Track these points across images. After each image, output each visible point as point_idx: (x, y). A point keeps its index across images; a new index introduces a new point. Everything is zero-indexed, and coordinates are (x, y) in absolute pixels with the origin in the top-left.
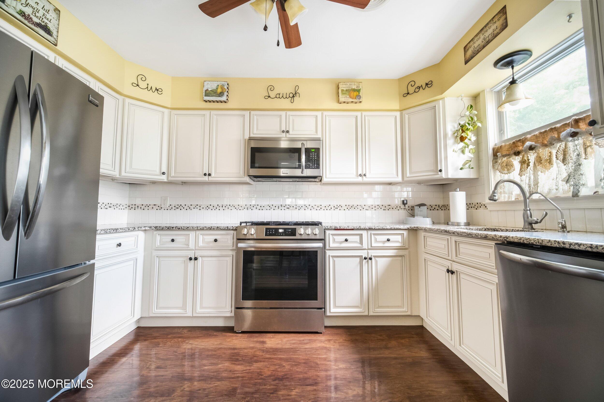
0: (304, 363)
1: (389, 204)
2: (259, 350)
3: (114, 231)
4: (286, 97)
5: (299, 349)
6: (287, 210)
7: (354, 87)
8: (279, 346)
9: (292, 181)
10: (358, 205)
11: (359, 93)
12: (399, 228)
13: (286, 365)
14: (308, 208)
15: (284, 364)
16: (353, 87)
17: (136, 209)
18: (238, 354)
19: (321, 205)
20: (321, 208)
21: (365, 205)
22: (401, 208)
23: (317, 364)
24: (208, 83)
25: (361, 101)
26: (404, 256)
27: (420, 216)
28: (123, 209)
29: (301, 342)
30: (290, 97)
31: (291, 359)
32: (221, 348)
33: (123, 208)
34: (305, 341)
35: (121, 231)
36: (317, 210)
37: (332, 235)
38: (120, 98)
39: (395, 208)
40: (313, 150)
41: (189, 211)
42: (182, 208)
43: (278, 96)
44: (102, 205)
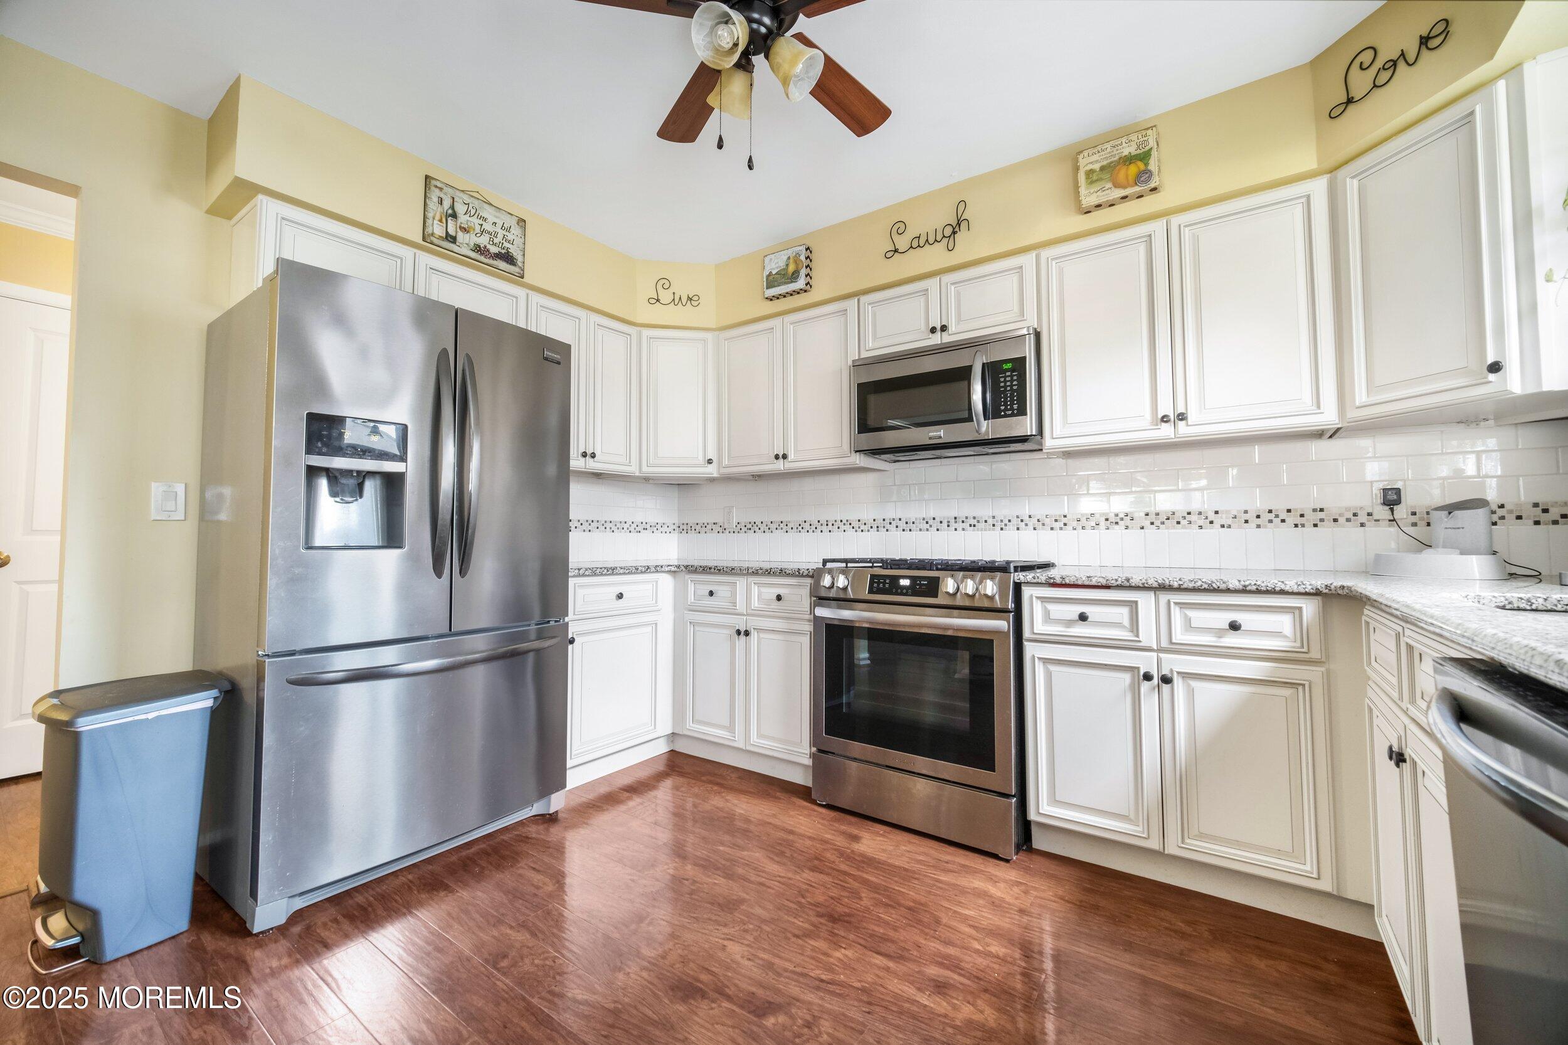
0: (910, 909)
1: (1318, 507)
2: (835, 850)
3: (608, 571)
4: (936, 240)
5: (921, 877)
6: (970, 532)
7: (1128, 150)
8: (883, 857)
9: (972, 453)
10: (1189, 513)
11: (1146, 164)
12: (1277, 589)
13: (866, 897)
14: (1026, 525)
15: (863, 895)
16: (1126, 152)
17: (689, 531)
18: (790, 844)
19: (1065, 516)
20: (1065, 524)
21: (1217, 512)
22: (1376, 517)
23: (938, 922)
24: (771, 259)
25: (1153, 185)
26: (1303, 685)
27: (1444, 547)
28: (668, 532)
29: (939, 866)
30: (944, 236)
31: (886, 889)
32: (770, 823)
33: (668, 530)
34: (949, 865)
35: (622, 571)
36: (1052, 529)
37: (1043, 599)
38: (632, 330)
39: (1348, 520)
40: (1009, 366)
41: (768, 534)
42: (757, 529)
43: (915, 244)
44: (630, 526)
